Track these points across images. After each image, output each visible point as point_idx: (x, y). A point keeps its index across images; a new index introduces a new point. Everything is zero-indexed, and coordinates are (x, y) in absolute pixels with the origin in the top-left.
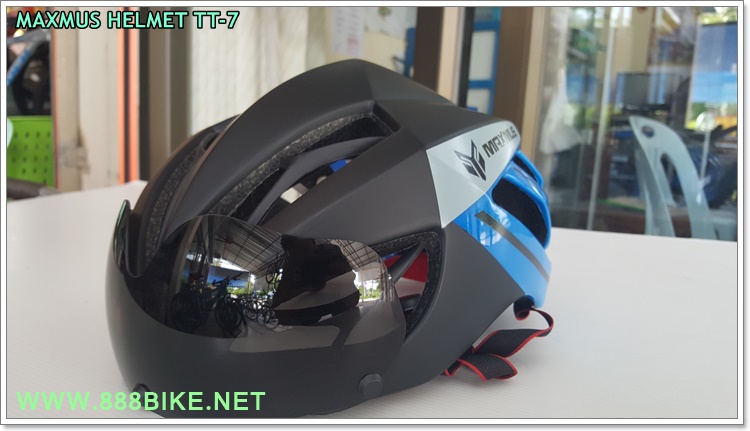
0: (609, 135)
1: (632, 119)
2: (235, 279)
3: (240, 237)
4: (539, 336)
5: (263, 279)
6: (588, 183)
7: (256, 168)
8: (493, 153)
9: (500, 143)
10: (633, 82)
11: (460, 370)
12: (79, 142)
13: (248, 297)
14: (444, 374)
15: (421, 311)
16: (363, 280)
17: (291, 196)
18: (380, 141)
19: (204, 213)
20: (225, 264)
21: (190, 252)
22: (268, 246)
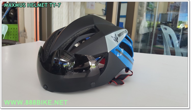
0: (156, 30)
1: (161, 26)
2: (65, 63)
3: (66, 54)
4: (129, 76)
5: (70, 63)
6: (151, 41)
7: (69, 39)
8: (120, 36)
9: (122, 34)
10: (164, 16)
11: (112, 83)
12: (25, 31)
13: (67, 67)
14: (108, 83)
15: (103, 70)
16: (92, 63)
17: (77, 45)
18: (95, 34)
19: (58, 49)
20: (62, 60)
21: (55, 57)
22: (72, 56)
